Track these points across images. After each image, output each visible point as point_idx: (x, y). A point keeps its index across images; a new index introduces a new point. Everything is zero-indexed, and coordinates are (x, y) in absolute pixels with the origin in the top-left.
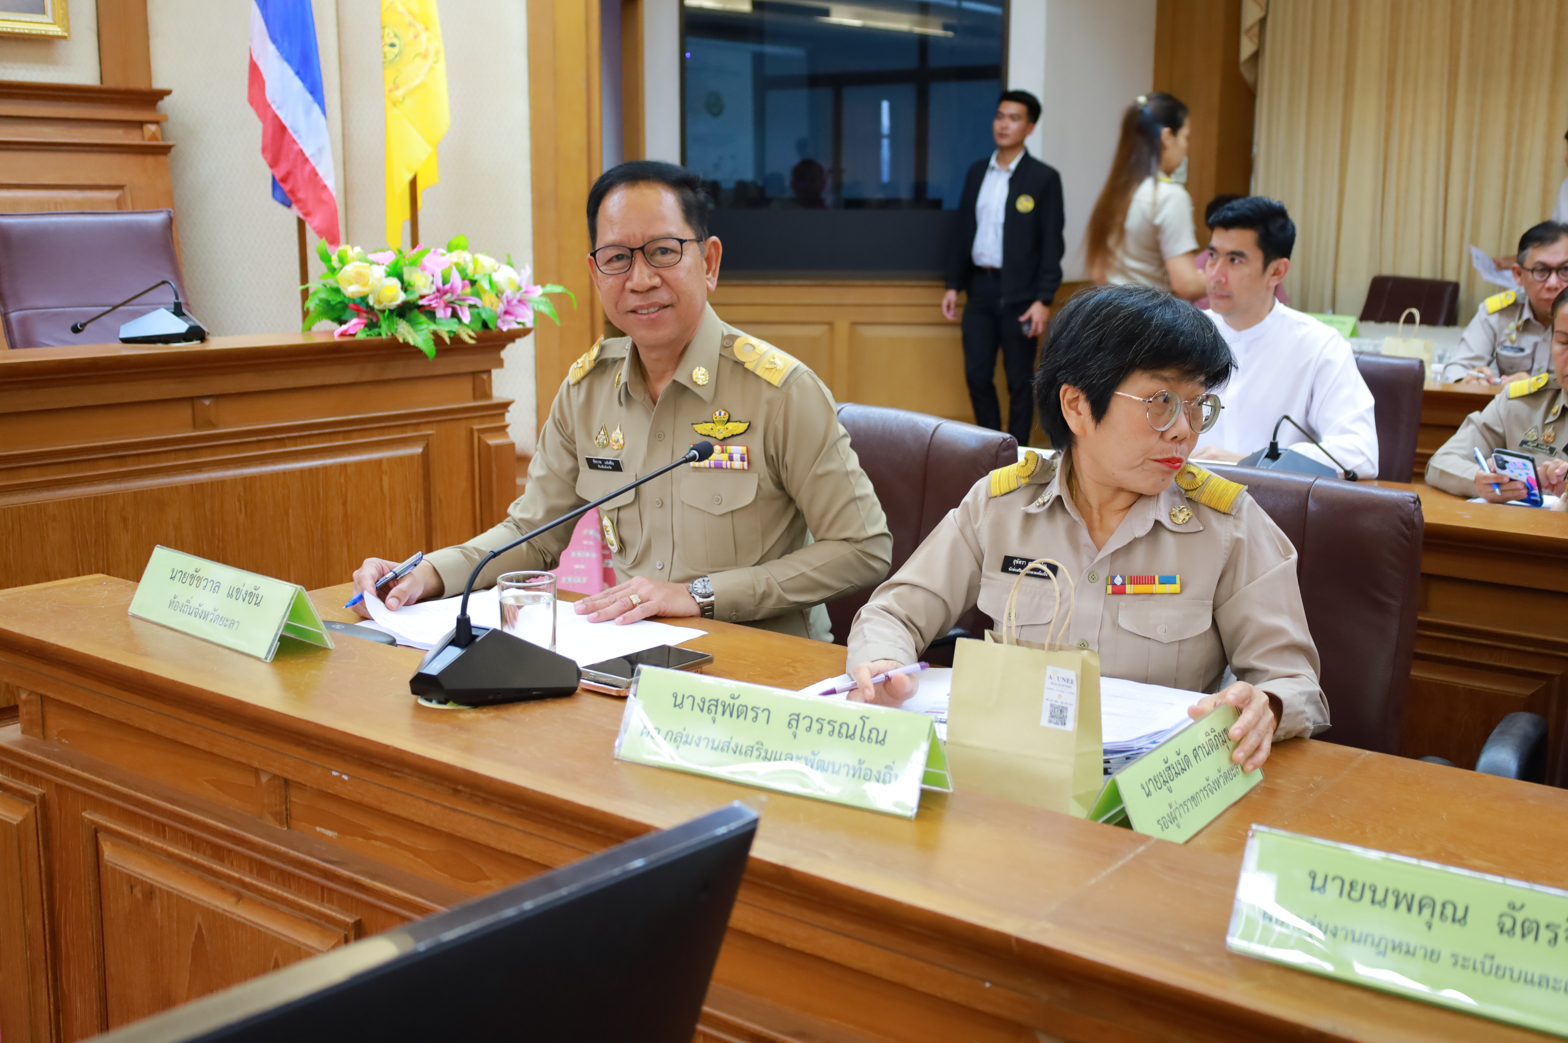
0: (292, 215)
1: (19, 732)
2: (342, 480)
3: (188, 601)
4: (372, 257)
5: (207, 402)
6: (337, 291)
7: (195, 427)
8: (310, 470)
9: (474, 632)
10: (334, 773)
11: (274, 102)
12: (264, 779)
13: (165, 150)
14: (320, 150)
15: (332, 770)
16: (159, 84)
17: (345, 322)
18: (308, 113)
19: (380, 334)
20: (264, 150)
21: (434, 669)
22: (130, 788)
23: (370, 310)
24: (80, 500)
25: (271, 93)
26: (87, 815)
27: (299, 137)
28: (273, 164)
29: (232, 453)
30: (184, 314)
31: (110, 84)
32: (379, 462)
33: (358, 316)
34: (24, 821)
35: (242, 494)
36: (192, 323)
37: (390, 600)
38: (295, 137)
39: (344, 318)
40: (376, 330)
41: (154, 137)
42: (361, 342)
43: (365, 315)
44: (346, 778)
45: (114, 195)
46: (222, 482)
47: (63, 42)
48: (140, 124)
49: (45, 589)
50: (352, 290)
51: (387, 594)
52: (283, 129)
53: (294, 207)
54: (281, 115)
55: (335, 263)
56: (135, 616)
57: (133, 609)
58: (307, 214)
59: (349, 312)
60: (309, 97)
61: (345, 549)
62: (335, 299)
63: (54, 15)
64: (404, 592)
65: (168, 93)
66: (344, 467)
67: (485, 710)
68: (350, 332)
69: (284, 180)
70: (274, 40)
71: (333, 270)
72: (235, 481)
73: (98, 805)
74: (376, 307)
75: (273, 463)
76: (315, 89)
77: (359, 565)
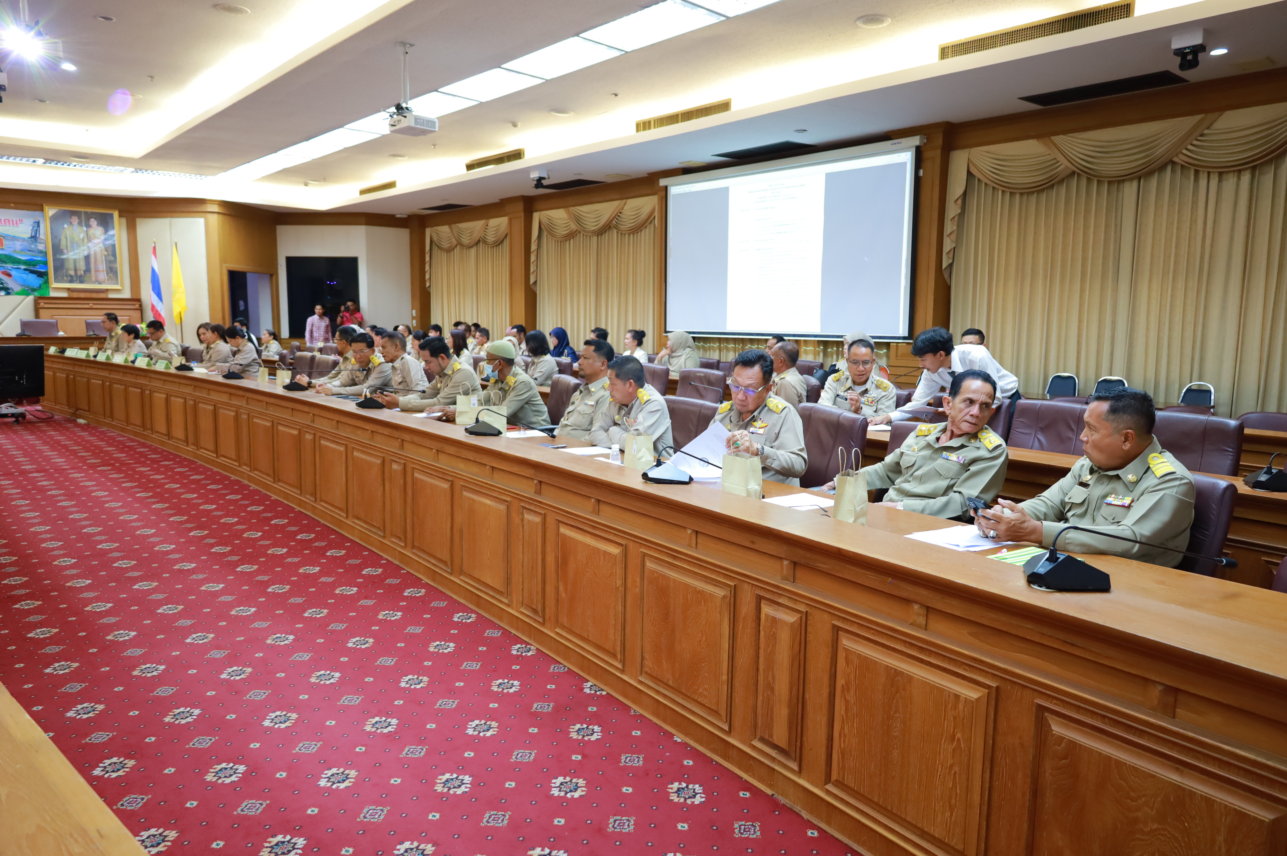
16: (141, 297)
31: (132, 297)
41: (138, 307)
47: (123, 290)
63: (121, 285)
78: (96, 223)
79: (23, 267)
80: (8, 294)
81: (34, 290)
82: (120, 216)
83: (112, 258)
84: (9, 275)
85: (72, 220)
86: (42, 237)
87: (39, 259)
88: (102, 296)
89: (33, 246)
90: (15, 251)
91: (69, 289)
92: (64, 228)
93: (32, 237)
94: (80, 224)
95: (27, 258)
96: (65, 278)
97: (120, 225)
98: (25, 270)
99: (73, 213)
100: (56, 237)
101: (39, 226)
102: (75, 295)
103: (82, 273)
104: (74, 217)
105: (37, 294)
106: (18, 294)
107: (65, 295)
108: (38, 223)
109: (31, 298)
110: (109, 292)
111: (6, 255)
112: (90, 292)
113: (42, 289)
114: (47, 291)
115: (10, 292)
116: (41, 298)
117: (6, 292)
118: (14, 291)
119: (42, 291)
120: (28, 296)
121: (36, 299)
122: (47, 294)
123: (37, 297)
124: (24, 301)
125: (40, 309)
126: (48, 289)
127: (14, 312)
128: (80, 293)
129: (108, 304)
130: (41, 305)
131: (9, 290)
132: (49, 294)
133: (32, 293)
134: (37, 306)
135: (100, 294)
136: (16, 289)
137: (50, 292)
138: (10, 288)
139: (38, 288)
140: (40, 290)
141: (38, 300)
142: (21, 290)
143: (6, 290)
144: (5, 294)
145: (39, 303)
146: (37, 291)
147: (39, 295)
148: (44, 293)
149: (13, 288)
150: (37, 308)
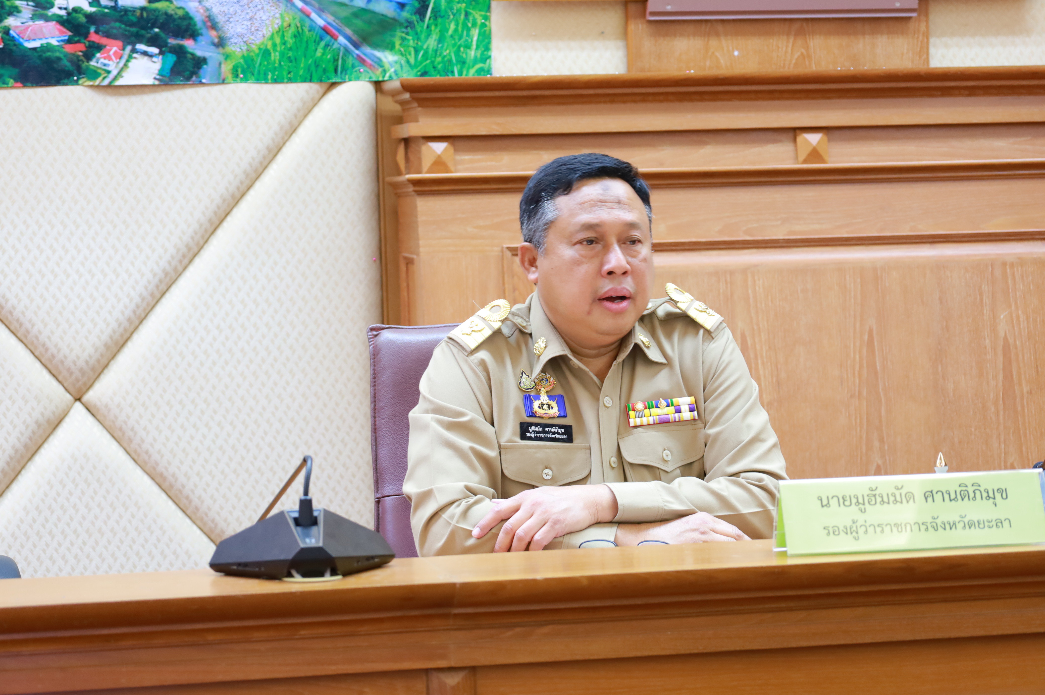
80: (185, 70)
81: (374, 30)
91: (634, 6)
102: (685, 57)
105: (393, 64)
106: (251, 70)
107: (600, 57)
109: (354, 97)
112: (796, 26)
113: (436, 15)
114: (475, 33)
115: (199, 53)
116: (422, 103)
117: (171, 59)
118: (230, 48)
119: (435, 36)
120: (333, 85)
121: (391, 106)
122: (475, 61)
123: (394, 94)
124: (301, 131)
125: (421, 193)
126: (478, 16)
127: (220, 233)
128: (717, 34)
129: (933, 131)
130: (427, 163)
131: (193, 35)
132: (485, 58)
133: (362, 61)
134: (399, 173)
135: (868, 39)
136: (239, 29)
137: (496, 44)
138: (198, 16)
139: (406, 14)
140: (421, 27)
141: (400, 120)
142: (281, 31)
143: (172, 42)
144: (161, 73)
145: (407, 141)
146: (398, 43)
147: (410, 76)
148: (448, 52)
149: (221, 19)
150: (395, 186)
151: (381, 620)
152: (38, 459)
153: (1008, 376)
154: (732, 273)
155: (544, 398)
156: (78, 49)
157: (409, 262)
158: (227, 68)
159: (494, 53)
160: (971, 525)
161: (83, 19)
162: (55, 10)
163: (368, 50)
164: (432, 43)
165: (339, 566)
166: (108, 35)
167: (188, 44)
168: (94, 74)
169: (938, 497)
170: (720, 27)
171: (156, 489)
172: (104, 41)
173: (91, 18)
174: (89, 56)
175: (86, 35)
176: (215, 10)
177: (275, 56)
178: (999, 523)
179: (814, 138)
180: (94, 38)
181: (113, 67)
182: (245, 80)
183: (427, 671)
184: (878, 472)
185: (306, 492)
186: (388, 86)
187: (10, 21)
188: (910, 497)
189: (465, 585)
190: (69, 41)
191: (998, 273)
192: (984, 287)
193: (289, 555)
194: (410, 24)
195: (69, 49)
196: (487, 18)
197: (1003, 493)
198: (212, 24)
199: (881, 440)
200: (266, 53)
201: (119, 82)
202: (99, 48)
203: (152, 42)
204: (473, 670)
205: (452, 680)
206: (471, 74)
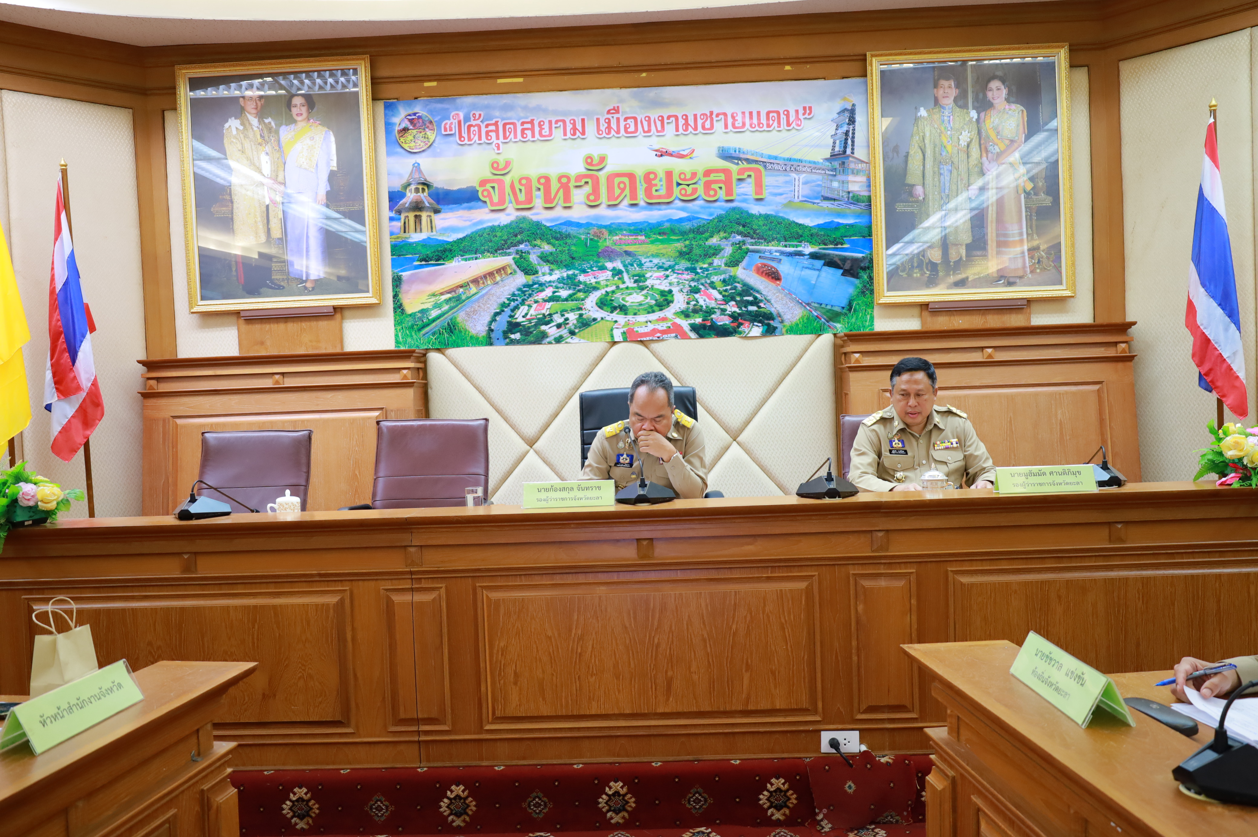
0: (1213, 397)
1: (946, 733)
2: (1217, 585)
3: (1043, 673)
4: (1249, 430)
5: (1119, 526)
6: (1221, 454)
7: (1110, 541)
8: (1192, 576)
9: (1230, 743)
10: (1113, 824)
11: (1202, 325)
12: (1072, 811)
13: (1130, 358)
14: (1234, 354)
15: (1112, 821)
16: (1129, 319)
17: (1225, 475)
18: (1226, 330)
19: (1251, 485)
20: (1193, 356)
21: (1192, 766)
22: (995, 789)
23: (1245, 467)
24: (1032, 582)
25: (1200, 319)
26: (974, 798)
27: (1220, 346)
28: (1200, 364)
29: (1135, 560)
30: (1109, 469)
31: (1099, 321)
32: (1248, 575)
33: (1236, 472)
34: (944, 789)
35: (1141, 588)
36: (1113, 475)
37: (1204, 690)
38: (1216, 346)
39: (1226, 472)
40: (1248, 482)
41: (1123, 351)
42: (1235, 490)
43: (1241, 471)
44: (1119, 830)
45: (1096, 387)
46: (1127, 579)
47: (1072, 299)
48: (1116, 344)
49: (970, 646)
50: (1230, 454)
51: (1202, 685)
52: (1208, 341)
53: (1214, 392)
54: (1207, 333)
55: (1221, 436)
56: (1013, 675)
57: (1012, 670)
58: (1223, 396)
59: (1229, 469)
60: (1227, 319)
61: (1218, 633)
62: (1218, 459)
63: (1067, 285)
64: (1216, 686)
65: (1134, 323)
66: (1219, 576)
67: (1232, 808)
68: (1228, 482)
69: (1207, 374)
70: (1203, 285)
71: (1220, 440)
72: (1136, 579)
73: (980, 794)
74: (1249, 465)
75: (1165, 569)
76: (1232, 313)
77: (1179, 662)
78: (1004, 92)
79: (808, 249)
80: (770, 331)
81: (834, 316)
82: (1073, 65)
83: (1047, 201)
84: (774, 276)
85: (940, 92)
86: (860, 153)
87: (851, 221)
88: (1015, 321)
89: (835, 184)
90: (789, 204)
91: (924, 306)
92: (917, 119)
93: (834, 156)
94: (961, 101)
95: (821, 221)
96: (917, 274)
97: (1072, 88)
98: (814, 256)
99: (944, 72)
100: (896, 149)
101: (852, 121)
102: (942, 323)
103: (963, 252)
104: (944, 83)
105: (840, 327)
106: (792, 330)
107: (912, 324)
108: (852, 112)
109: (827, 339)
110: (1034, 307)
111: (767, 217)
112: (982, 312)
113: (855, 310)
114: (868, 317)
115: (775, 325)
116: (851, 340)
117: (766, 327)
118: (785, 324)
119: (854, 318)
120: (820, 335)
121: (839, 342)
122: (869, 326)
123: (841, 338)
124: (809, 351)
125: (850, 371)
126: (869, 311)
127: (782, 385)
128: (954, 315)
129: (1033, 348)
130: (853, 361)
131: (773, 319)
132: (872, 325)
133: (830, 327)
134: (842, 364)
135: (1008, 316)
136: (788, 317)
137: (875, 320)
138: (775, 313)
139: (844, 311)
140: (850, 315)
141: (842, 346)
142: (802, 317)
143: (766, 322)
144: (762, 332)
145: (845, 354)
146: (842, 320)
147: (847, 331)
148: (859, 323)
149: (782, 314)
150: (841, 369)
151: (856, 513)
152: (722, 460)
153: (1061, 433)
154: (960, 397)
155: (897, 441)
156: (735, 325)
157: (846, 394)
158: (784, 330)
159: (875, 323)
160: (1067, 484)
161: (736, 315)
162: (727, 312)
163: (831, 323)
164: (853, 320)
165: (842, 495)
166: (745, 320)
167: (771, 322)
168: (740, 333)
169: (1055, 474)
170: (955, 313)
171: (760, 470)
172: (744, 322)
173: (739, 314)
174: (739, 327)
175: (738, 320)
176: (780, 311)
177: (800, 326)
178: (1078, 483)
179: (990, 350)
180: (740, 321)
181: (747, 330)
182: (790, 334)
183: (871, 531)
184: (1014, 466)
185: (829, 470)
186: (838, 335)
187: (713, 316)
188: (1044, 474)
189: (886, 502)
190: (732, 322)
191: (1057, 397)
192: (1053, 402)
193: (824, 491)
194: (846, 314)
195: (732, 325)
196: (872, 311)
197: (1079, 473)
198: (779, 315)
199: (1015, 456)
200: (797, 325)
201: (749, 335)
202: (742, 324)
203: (759, 322)
204: (887, 531)
205: (880, 534)
206: (867, 330)
